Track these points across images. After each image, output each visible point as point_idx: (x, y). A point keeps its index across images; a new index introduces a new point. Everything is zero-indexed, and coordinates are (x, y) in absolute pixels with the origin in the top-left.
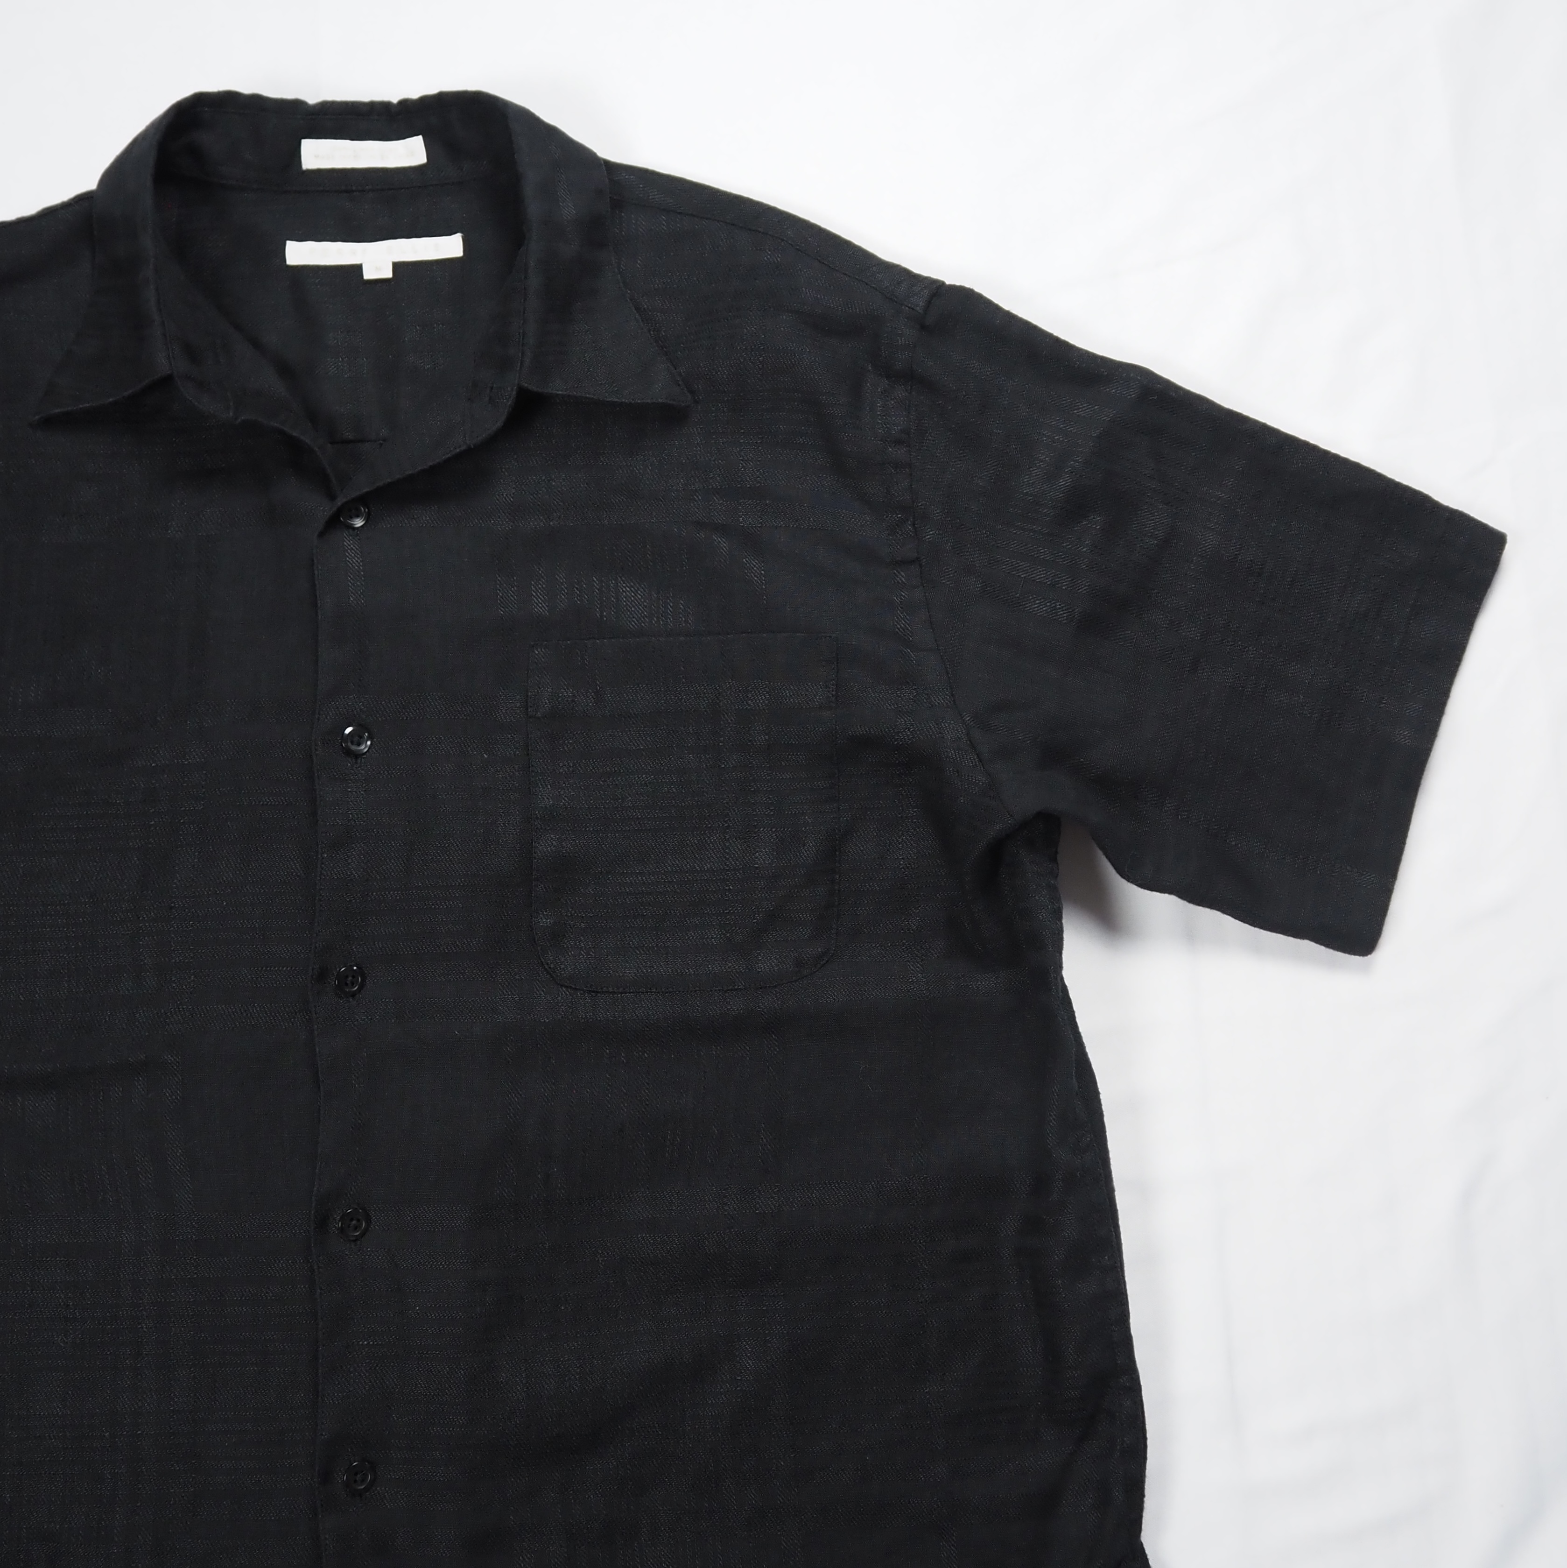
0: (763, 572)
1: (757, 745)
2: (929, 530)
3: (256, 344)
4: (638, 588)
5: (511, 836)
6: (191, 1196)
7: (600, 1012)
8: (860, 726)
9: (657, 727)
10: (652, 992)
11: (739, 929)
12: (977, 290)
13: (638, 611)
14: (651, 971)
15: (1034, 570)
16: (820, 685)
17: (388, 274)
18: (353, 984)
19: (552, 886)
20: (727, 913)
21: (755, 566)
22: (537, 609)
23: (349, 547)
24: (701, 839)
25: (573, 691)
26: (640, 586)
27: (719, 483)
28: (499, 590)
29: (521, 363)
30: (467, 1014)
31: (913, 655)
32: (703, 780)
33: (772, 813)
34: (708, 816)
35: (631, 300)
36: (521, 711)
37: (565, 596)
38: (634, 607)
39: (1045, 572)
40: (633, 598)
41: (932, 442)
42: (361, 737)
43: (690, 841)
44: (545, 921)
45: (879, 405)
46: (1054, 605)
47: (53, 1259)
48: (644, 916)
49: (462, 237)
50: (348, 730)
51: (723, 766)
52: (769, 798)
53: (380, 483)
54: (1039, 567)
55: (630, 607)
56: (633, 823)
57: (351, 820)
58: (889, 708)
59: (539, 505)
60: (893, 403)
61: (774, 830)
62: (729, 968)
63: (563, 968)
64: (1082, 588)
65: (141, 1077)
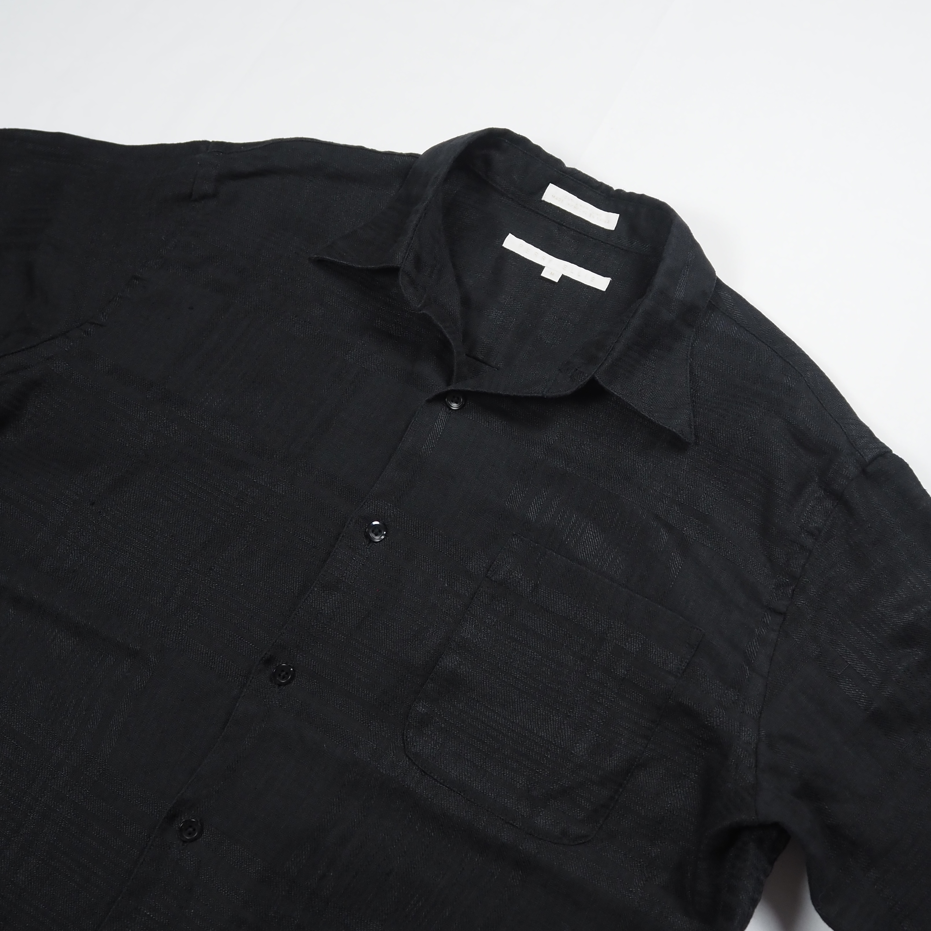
0: (680, 567)
1: (617, 674)
2: (802, 599)
3: (459, 280)
4: (598, 536)
5: (432, 643)
6: (110, 751)
7: (420, 787)
8: (689, 699)
9: (560, 627)
10: (460, 795)
11: (539, 787)
12: (911, 466)
13: (589, 550)
14: (468, 781)
15: (858, 663)
16: (677, 658)
17: (556, 280)
18: (284, 678)
19: (439, 689)
20: (537, 771)
21: (677, 561)
22: (529, 514)
23: (441, 418)
24: (548, 714)
25: (522, 576)
26: (600, 534)
27: (684, 500)
28: (513, 491)
29: (602, 364)
30: (339, 738)
31: (748, 672)
32: (571, 677)
33: (602, 724)
34: (561, 702)
35: (690, 365)
36: (484, 570)
37: (550, 516)
38: (589, 546)
39: (865, 668)
40: (591, 540)
41: (833, 545)
42: (380, 531)
43: (540, 711)
44: (422, 708)
45: (810, 504)
46: (860, 693)
47: (10, 740)
48: (484, 742)
49: (611, 281)
50: (376, 523)
51: (588, 675)
52: (605, 713)
53: (480, 390)
54: (863, 663)
55: (586, 544)
56: (511, 679)
57: (343, 576)
58: (714, 697)
59: (566, 454)
60: (820, 508)
61: (597, 735)
62: (518, 808)
63: (415, 746)
64: (885, 692)
65: (130, 660)
